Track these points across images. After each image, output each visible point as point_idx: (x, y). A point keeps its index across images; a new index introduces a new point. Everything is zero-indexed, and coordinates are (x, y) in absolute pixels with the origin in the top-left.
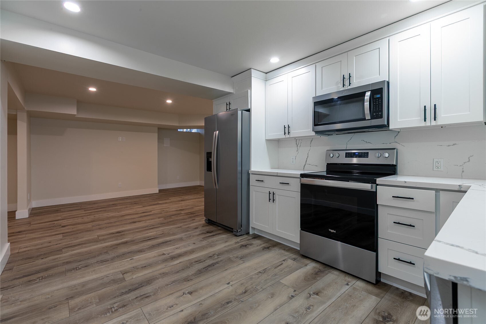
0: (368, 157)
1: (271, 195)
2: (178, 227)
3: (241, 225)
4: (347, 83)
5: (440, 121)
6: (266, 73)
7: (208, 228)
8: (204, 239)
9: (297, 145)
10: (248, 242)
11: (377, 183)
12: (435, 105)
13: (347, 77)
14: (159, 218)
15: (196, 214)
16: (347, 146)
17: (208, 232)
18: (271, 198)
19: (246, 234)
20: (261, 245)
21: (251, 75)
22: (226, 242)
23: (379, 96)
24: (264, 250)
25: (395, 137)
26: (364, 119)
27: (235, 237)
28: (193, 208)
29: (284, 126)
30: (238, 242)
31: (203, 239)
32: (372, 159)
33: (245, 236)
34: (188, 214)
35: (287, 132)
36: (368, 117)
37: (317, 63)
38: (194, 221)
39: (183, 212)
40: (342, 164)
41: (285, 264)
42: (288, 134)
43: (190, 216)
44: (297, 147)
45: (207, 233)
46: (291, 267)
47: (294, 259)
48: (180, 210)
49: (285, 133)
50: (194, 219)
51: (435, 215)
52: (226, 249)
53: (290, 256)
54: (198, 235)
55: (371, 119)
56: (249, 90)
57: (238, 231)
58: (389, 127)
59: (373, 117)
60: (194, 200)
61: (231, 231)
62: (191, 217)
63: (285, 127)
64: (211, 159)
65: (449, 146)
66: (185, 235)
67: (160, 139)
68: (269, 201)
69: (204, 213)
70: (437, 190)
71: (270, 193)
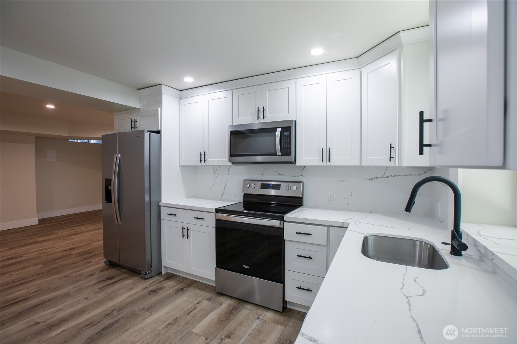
0: (280, 189)
1: (185, 231)
2: (65, 276)
3: (151, 266)
4: (261, 115)
5: (333, 163)
6: (181, 91)
7: (108, 272)
8: (102, 289)
9: (215, 173)
10: (159, 286)
11: (284, 220)
12: (329, 148)
13: (261, 109)
14: (35, 265)
15: (94, 254)
16: (262, 177)
17: (108, 279)
18: (185, 233)
19: (158, 274)
20: (174, 286)
21: (162, 91)
22: (131, 289)
23: (288, 134)
24: (177, 293)
25: (302, 170)
26: (275, 155)
27: (144, 281)
28: (89, 244)
29: (200, 152)
30: (146, 287)
31: (100, 291)
32: (283, 192)
33: (157, 278)
34: (81, 255)
35: (203, 159)
36: (279, 153)
37: (233, 89)
38: (90, 264)
39: (74, 252)
40: (257, 194)
41: (199, 307)
42: (204, 162)
43: (85, 256)
44: (215, 174)
45: (106, 280)
46: (205, 310)
47: (209, 299)
48: (70, 249)
49: (201, 160)
50: (89, 261)
51: (326, 247)
52: (130, 299)
53: (205, 296)
54: (93, 285)
55: (281, 155)
56: (159, 109)
57: (147, 274)
58: (296, 163)
59: (283, 154)
60: (92, 232)
61: (139, 273)
62: (85, 259)
63: (200, 154)
64: (111, 187)
65: (339, 181)
66: (74, 288)
67: (40, 152)
68: (183, 238)
69: (103, 251)
70: (328, 226)
71: (183, 229)
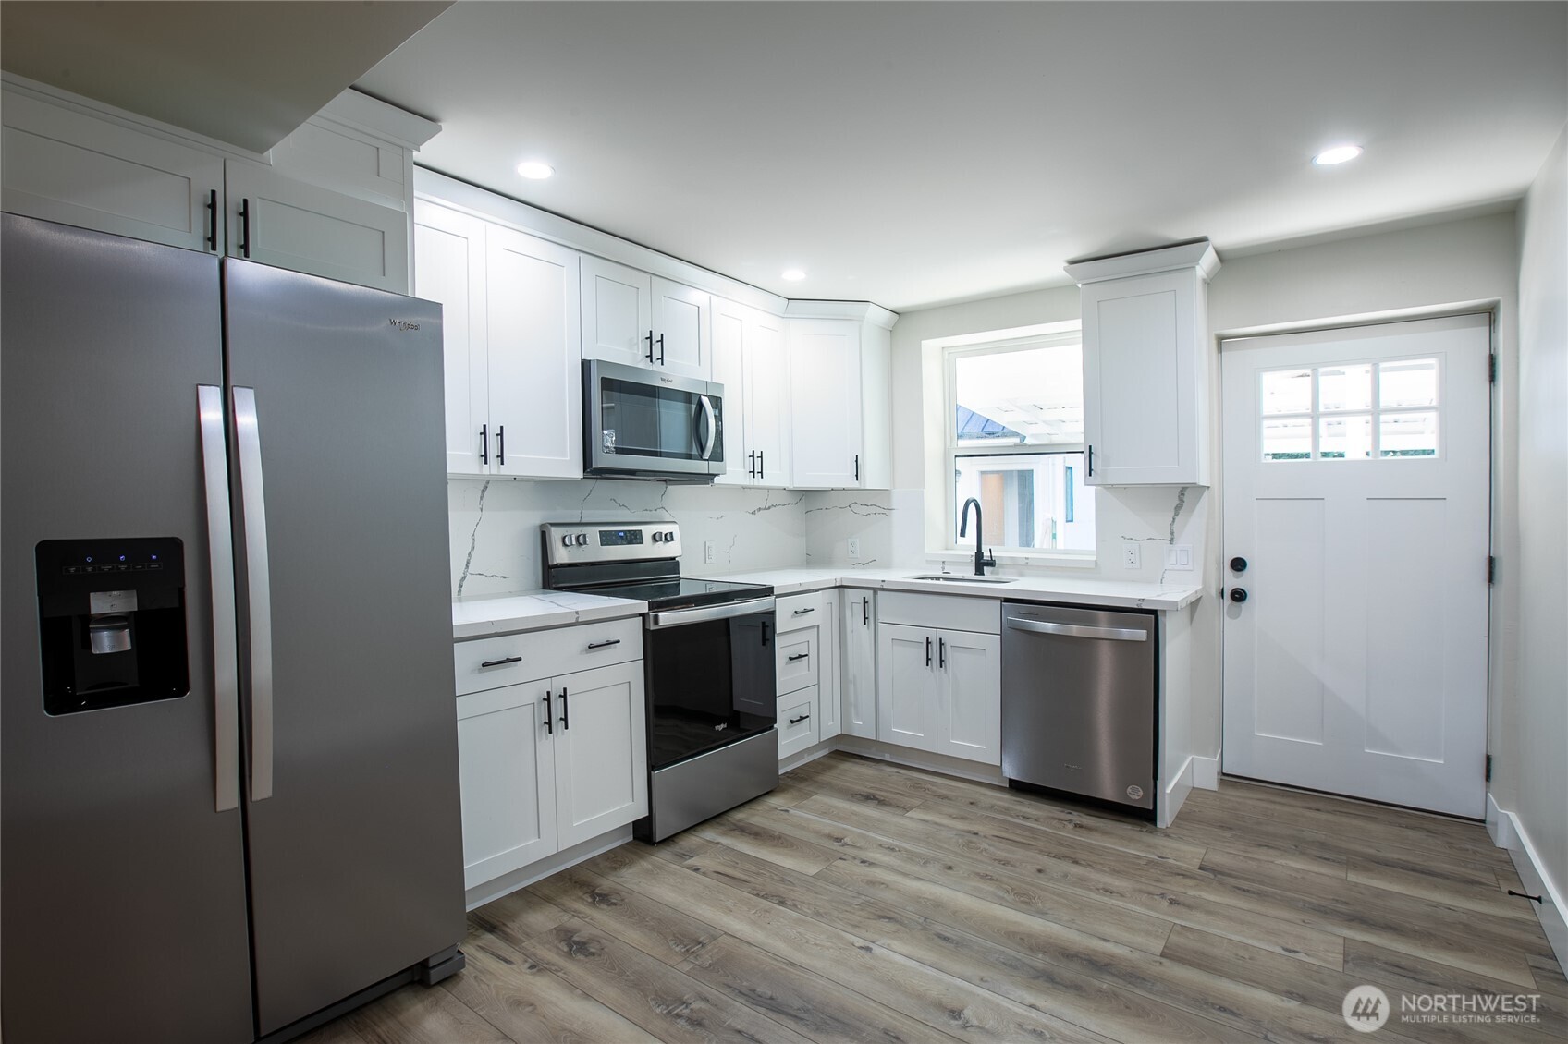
16: (581, 514)
29: (484, 426)
42: (500, 463)
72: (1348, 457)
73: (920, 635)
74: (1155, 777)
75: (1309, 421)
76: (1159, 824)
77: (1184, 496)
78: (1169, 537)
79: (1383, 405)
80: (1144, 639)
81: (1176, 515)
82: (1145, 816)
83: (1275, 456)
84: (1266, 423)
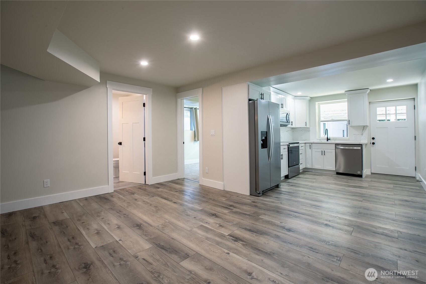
72: (391, 121)
73: (321, 150)
74: (362, 170)
75: (385, 115)
76: (363, 177)
77: (364, 128)
78: (362, 134)
79: (397, 112)
80: (360, 149)
81: (363, 130)
82: (360, 176)
83: (380, 120)
84: (378, 116)
